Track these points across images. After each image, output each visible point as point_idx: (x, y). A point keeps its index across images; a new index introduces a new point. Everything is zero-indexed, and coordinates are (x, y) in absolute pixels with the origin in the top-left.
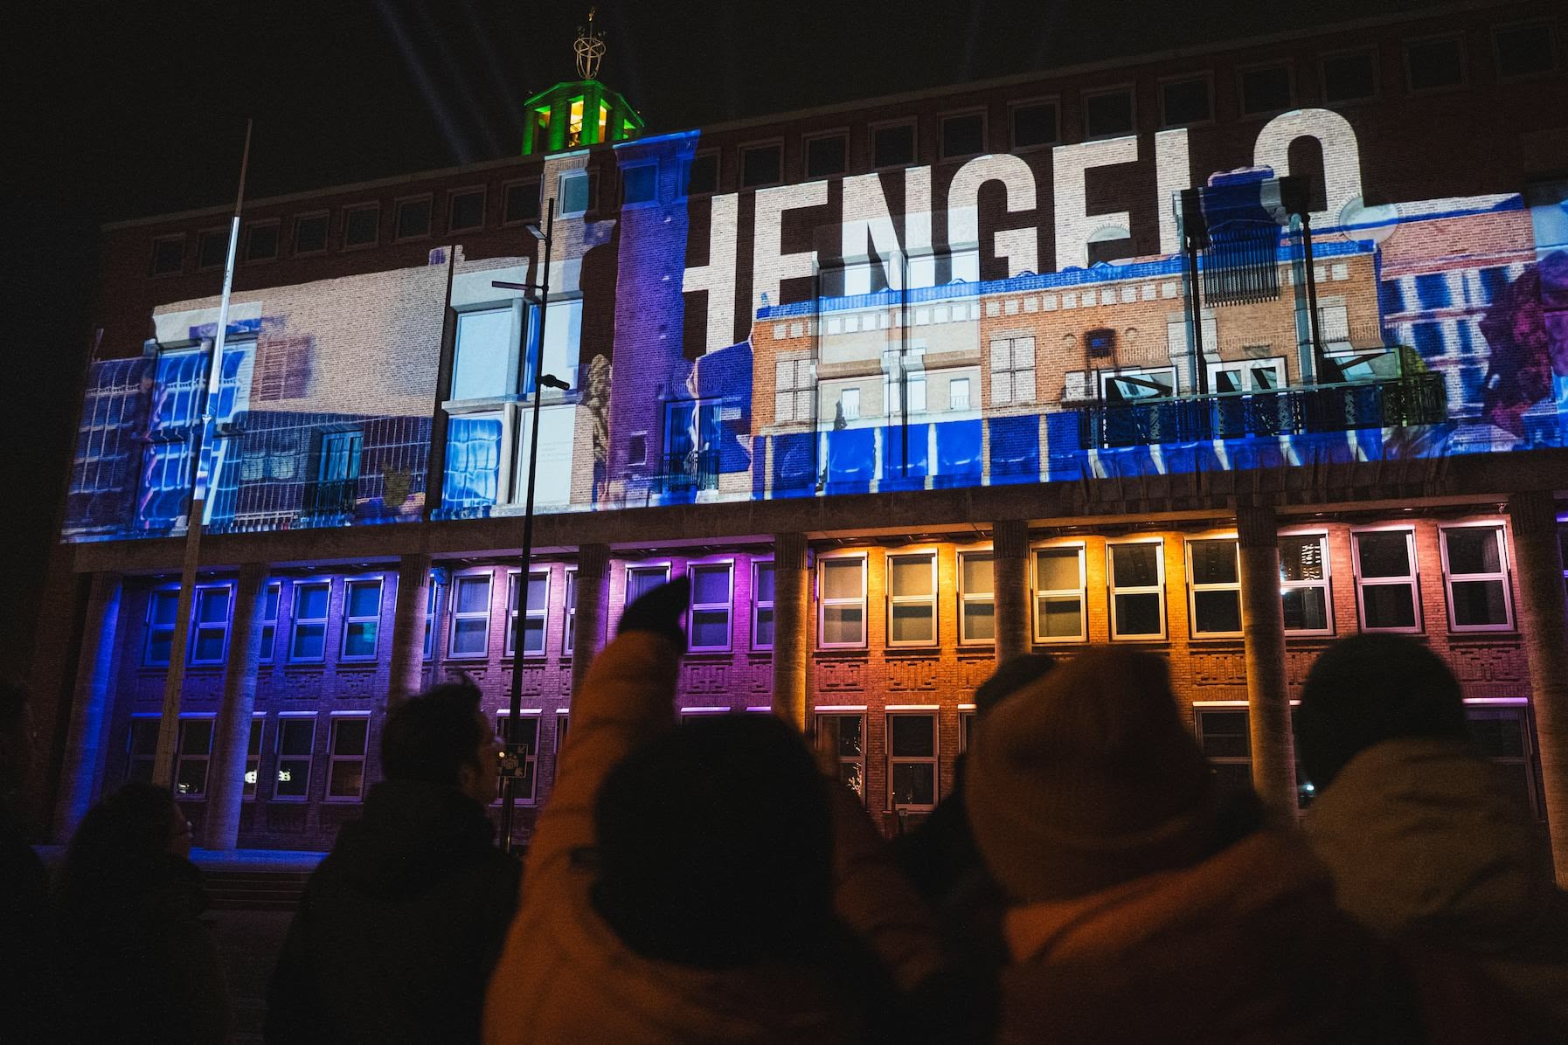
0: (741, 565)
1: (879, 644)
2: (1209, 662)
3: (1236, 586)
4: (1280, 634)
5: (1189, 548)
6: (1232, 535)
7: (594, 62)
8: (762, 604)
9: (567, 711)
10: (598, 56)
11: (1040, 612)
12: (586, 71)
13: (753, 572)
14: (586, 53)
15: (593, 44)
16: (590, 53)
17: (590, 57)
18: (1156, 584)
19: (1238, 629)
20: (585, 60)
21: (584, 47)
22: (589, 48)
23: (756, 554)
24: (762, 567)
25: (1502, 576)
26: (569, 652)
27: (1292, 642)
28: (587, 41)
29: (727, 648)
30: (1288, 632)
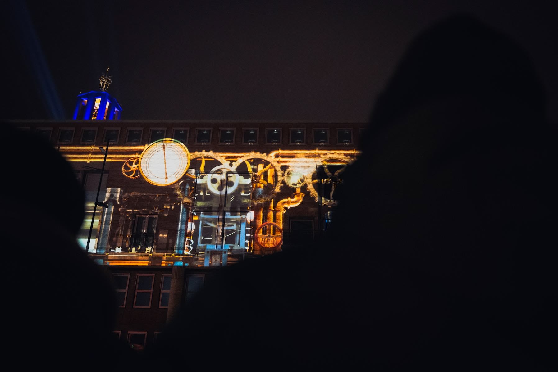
7: (106, 85)
10: (108, 84)
12: (103, 88)
14: (104, 82)
15: (107, 79)
16: (105, 82)
17: (105, 84)
20: (103, 84)
21: (103, 80)
28: (105, 78)
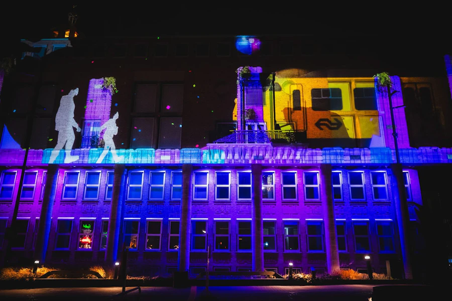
0: (104, 173)
1: (146, 199)
2: (242, 207)
3: (250, 186)
4: (261, 200)
5: (238, 175)
6: (250, 171)
8: (110, 185)
9: (39, 218)
10: (76, 19)
11: (195, 191)
12: (71, 23)
13: (107, 175)
17: (73, 19)
18: (228, 184)
19: (250, 198)
22: (73, 16)
23: (109, 170)
24: (110, 174)
25: (318, 186)
26: (42, 198)
27: (264, 202)
28: (73, 14)
29: (97, 199)
30: (263, 199)
